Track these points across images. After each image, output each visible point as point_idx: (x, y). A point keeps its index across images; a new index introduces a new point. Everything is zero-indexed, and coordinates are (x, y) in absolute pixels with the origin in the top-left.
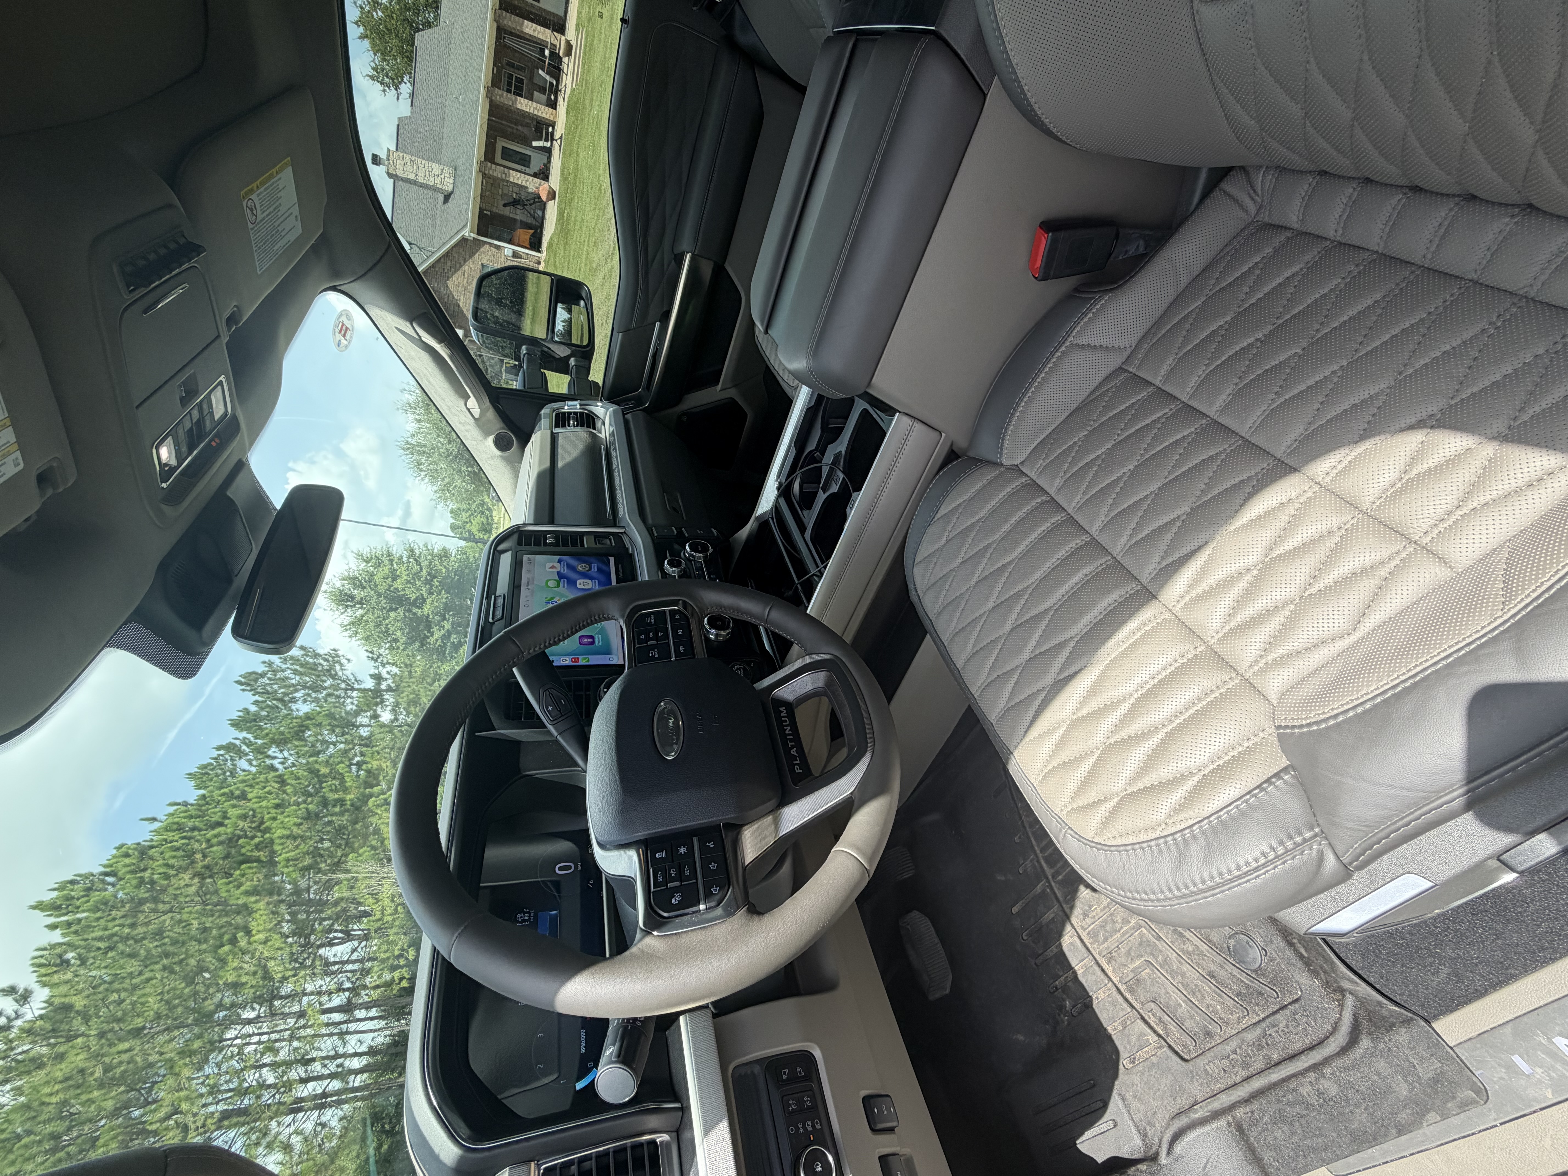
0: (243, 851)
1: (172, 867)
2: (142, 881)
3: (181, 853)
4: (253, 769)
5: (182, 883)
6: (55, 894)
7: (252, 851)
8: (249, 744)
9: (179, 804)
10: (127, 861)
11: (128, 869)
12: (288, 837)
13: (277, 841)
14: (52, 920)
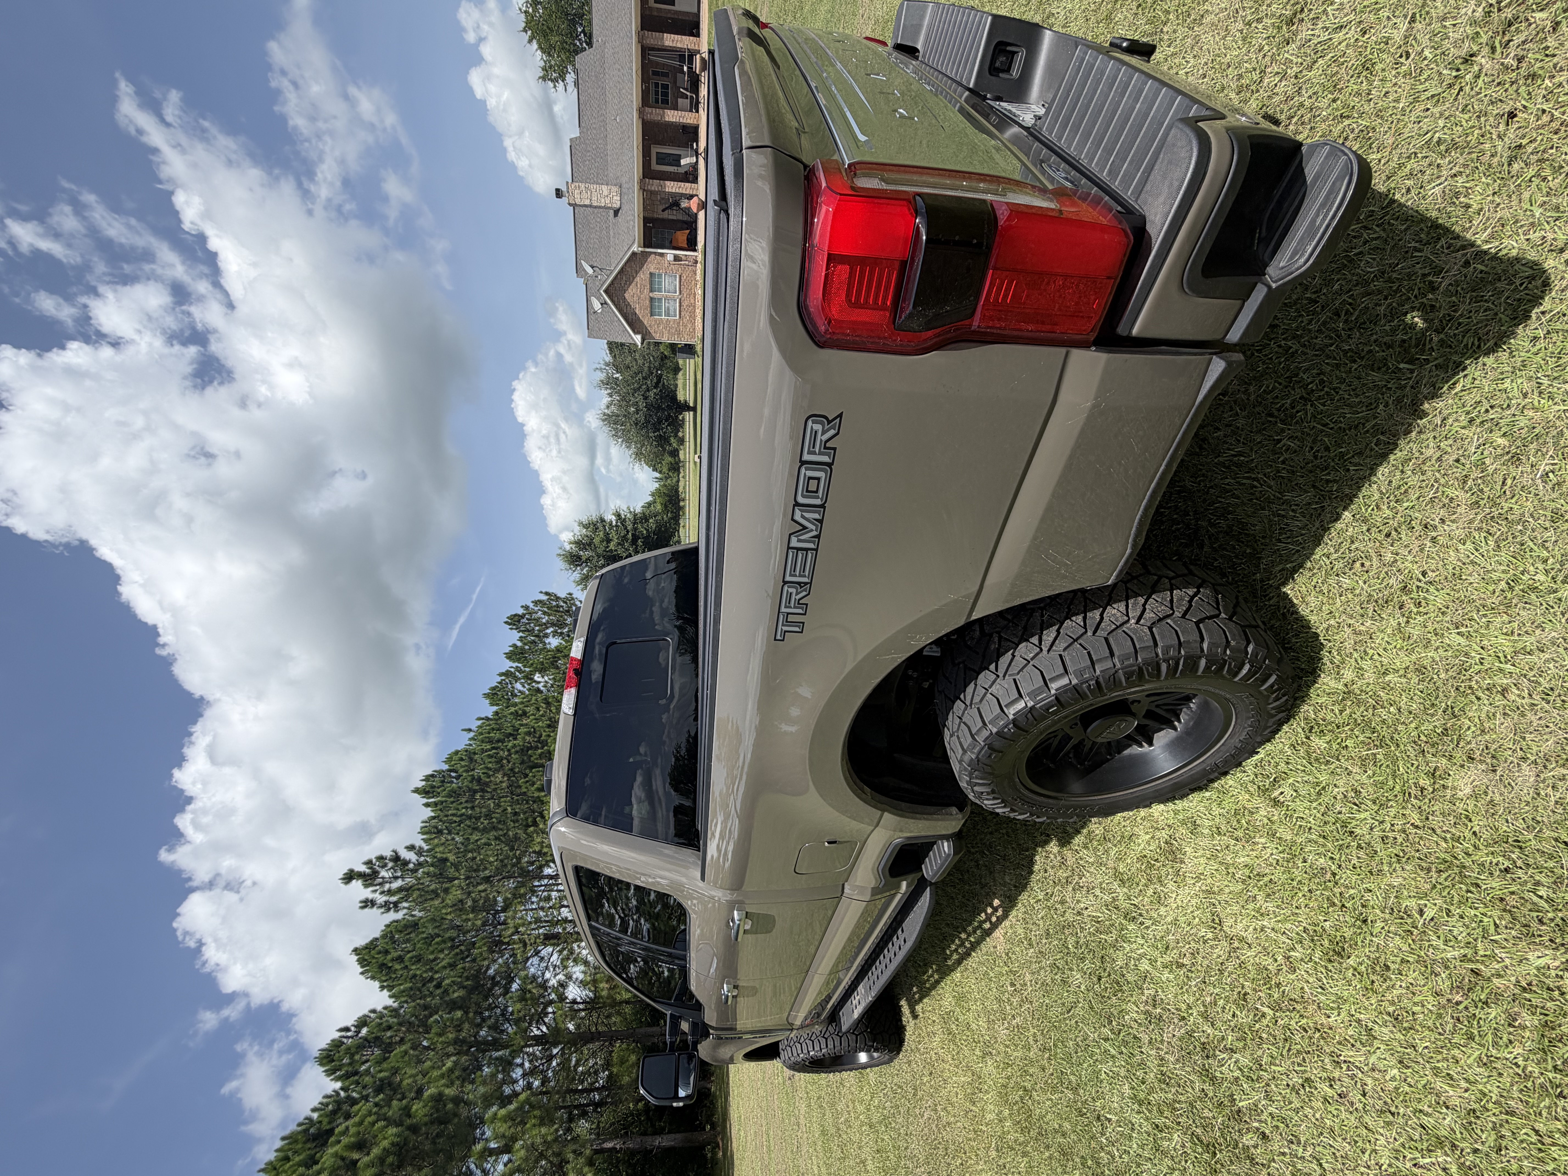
2: (473, 779)
4: (526, 691)
5: (498, 780)
8: (520, 671)
11: (463, 769)
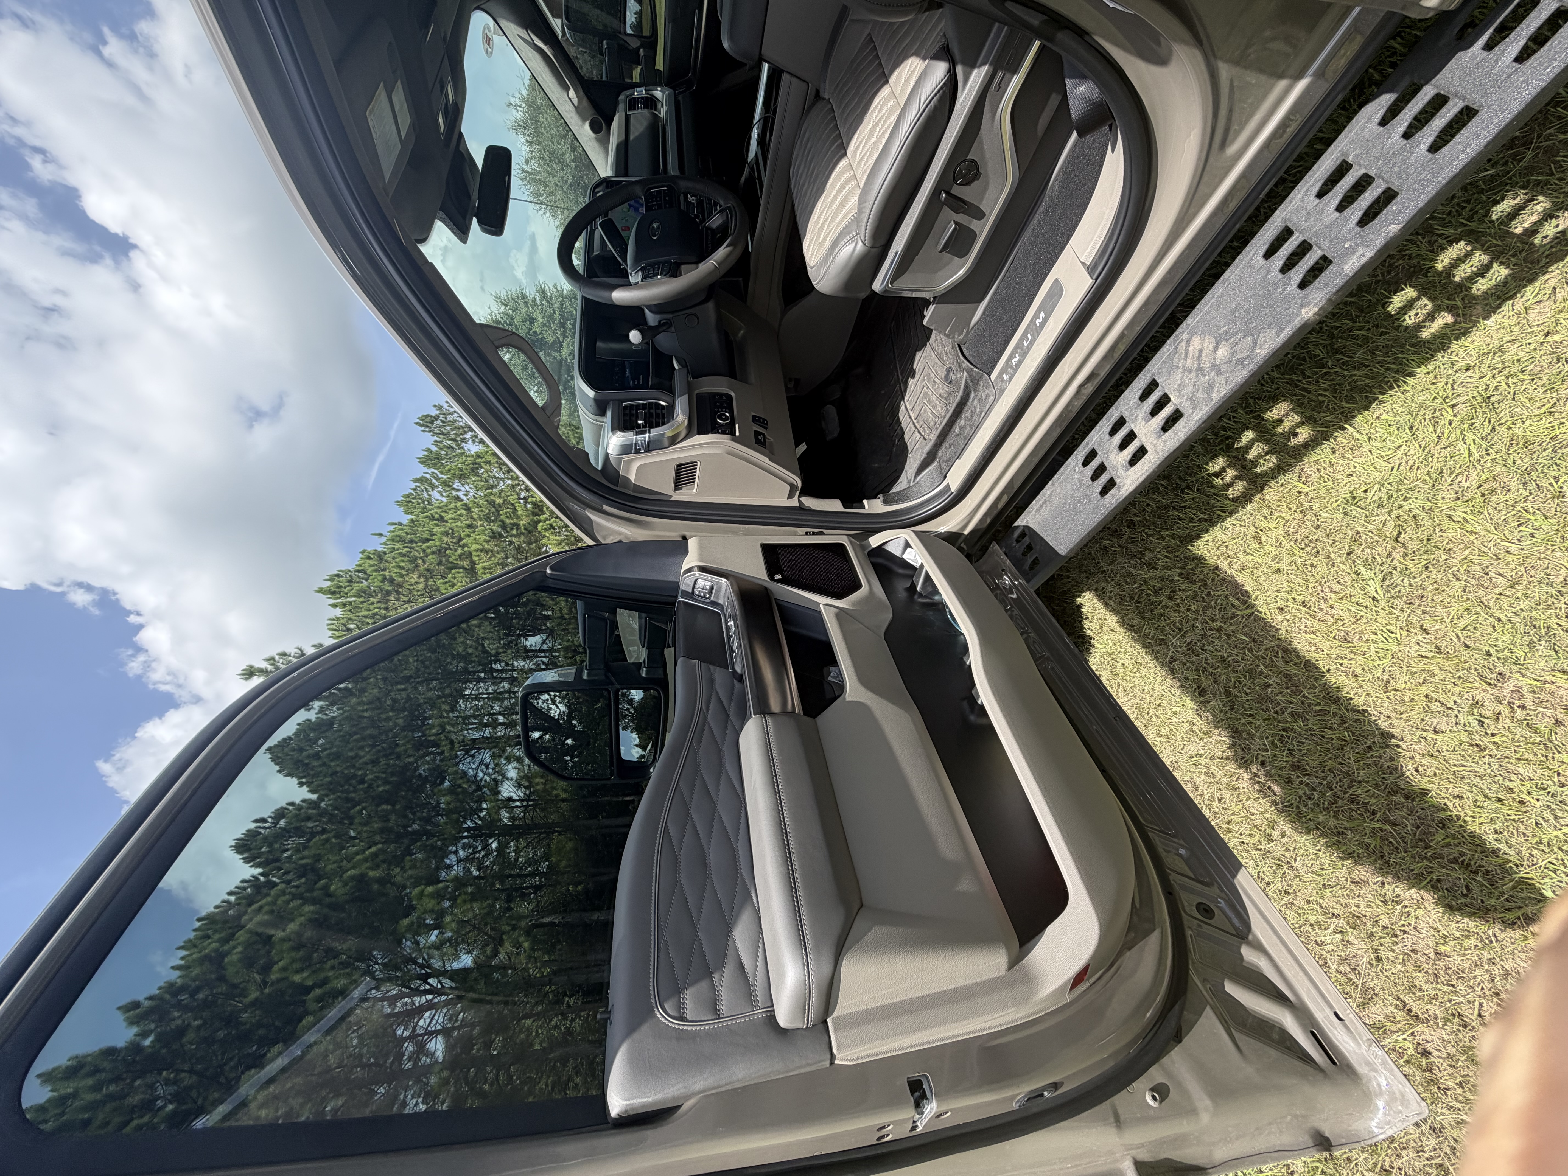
0: (451, 560)
1: (403, 568)
2: (384, 579)
3: (406, 559)
4: (445, 500)
5: (413, 581)
6: (329, 583)
7: (456, 560)
8: (437, 479)
9: (396, 524)
10: (371, 562)
11: (373, 568)
12: (481, 551)
13: (474, 553)
14: (332, 601)
